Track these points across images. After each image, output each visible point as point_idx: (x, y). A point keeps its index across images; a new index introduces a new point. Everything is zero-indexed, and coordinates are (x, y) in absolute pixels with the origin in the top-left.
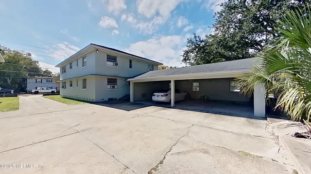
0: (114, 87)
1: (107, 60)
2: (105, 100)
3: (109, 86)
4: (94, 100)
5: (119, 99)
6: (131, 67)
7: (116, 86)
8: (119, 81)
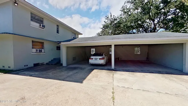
0: (40, 51)
1: (32, 20)
2: (29, 66)
3: (34, 50)
4: (12, 68)
5: (47, 64)
6: (58, 32)
7: (43, 50)
8: (46, 45)
